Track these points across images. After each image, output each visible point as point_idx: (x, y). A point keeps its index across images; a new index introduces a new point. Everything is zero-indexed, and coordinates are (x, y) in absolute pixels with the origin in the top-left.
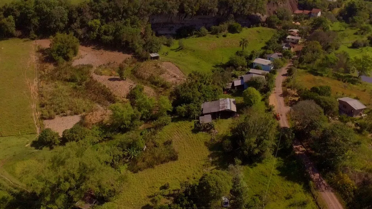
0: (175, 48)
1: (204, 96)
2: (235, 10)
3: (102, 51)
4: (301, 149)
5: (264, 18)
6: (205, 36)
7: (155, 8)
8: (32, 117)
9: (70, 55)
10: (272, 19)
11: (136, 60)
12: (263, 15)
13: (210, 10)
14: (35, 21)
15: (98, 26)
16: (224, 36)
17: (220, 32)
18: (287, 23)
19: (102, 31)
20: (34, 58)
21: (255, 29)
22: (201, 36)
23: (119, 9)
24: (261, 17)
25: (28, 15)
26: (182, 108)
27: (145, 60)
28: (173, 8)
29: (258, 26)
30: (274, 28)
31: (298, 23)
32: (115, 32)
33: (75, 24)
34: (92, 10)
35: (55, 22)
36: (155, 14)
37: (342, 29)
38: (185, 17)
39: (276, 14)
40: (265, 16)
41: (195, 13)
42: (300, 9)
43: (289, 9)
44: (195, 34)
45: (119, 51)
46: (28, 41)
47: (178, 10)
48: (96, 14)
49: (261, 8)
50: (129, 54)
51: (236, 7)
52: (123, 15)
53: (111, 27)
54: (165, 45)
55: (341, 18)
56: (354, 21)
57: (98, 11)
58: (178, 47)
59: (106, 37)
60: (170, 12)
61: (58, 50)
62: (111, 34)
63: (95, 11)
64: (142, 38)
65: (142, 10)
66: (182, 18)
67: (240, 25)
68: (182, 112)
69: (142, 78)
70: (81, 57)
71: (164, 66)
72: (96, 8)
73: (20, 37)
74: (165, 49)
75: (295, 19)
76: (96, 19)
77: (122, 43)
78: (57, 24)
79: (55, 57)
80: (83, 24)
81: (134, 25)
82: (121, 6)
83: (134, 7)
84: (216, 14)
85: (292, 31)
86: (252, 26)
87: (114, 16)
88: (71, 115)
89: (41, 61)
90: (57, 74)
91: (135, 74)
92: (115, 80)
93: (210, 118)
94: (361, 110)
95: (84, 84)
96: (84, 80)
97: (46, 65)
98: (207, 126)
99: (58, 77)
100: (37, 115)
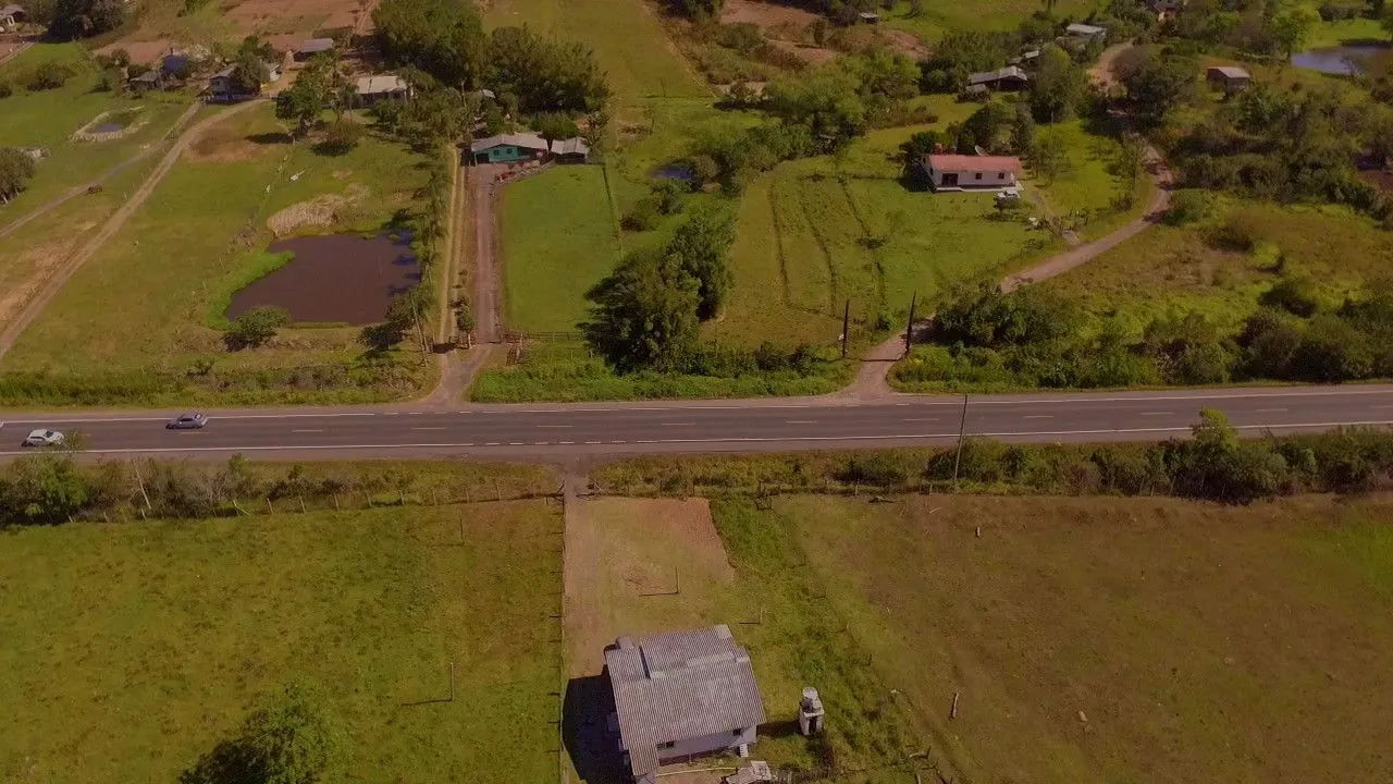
0: (902, 14)
1: (973, 63)
3: (765, 5)
4: (1121, 114)
8: (692, 82)
9: (715, 4)
11: (833, 24)
20: (647, 10)
26: (940, 74)
27: (853, 23)
45: (797, 7)
50: (816, 13)
58: (907, 11)
68: (938, 80)
69: (852, 51)
70: (732, 11)
74: (883, 11)
79: (691, 5)
88: (755, 80)
89: (662, 14)
90: (699, 34)
91: (835, 44)
92: (807, 46)
93: (983, 88)
94: (1241, 80)
95: (752, 50)
96: (751, 46)
97: (674, 20)
98: (979, 94)
99: (705, 39)
100: (701, 80)
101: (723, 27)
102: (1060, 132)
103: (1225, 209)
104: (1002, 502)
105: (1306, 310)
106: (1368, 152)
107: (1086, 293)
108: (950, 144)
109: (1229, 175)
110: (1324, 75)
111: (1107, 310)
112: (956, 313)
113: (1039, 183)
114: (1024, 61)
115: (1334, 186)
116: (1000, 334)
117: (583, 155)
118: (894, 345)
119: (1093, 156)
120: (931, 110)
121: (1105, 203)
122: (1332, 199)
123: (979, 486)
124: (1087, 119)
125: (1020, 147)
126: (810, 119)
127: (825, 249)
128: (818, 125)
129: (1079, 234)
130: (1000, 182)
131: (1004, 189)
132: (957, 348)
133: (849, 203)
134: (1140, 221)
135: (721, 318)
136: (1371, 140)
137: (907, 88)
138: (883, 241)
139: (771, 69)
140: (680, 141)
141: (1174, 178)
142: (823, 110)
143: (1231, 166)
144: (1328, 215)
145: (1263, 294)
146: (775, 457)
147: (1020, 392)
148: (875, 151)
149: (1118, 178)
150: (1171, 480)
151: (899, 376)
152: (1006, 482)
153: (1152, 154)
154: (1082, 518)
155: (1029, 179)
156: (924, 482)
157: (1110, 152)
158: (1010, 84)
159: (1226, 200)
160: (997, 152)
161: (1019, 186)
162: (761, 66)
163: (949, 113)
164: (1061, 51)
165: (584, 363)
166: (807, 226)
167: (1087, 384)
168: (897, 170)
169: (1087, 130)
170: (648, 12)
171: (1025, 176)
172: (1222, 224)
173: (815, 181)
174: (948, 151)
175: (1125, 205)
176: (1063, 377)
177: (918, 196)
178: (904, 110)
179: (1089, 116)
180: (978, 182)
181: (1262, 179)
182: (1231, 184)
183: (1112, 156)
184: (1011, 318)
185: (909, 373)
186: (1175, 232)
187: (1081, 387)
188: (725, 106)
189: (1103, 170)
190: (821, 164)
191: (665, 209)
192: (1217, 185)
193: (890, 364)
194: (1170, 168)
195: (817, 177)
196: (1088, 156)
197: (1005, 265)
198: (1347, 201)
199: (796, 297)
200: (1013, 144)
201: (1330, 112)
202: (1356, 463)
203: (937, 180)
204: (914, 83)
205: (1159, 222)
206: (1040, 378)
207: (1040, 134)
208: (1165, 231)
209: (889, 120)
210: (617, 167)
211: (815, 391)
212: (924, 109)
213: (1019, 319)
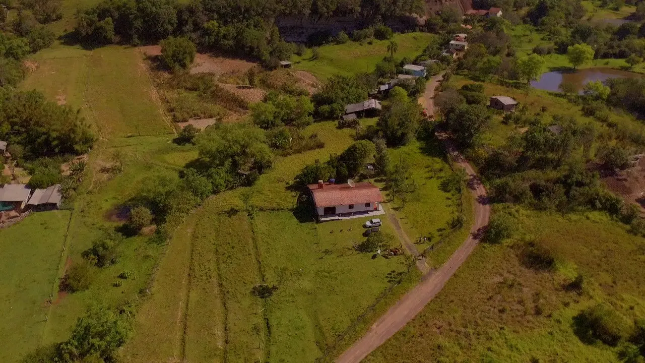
0: (308, 58)
1: (347, 98)
2: (383, 10)
3: (221, 59)
4: (444, 136)
5: (422, 20)
6: (344, 43)
7: (283, 7)
8: (163, 120)
9: (187, 62)
10: (433, 21)
11: (263, 69)
12: (421, 17)
13: (351, 10)
14: (138, 23)
15: (216, 28)
16: (370, 43)
17: (365, 38)
18: (452, 26)
19: (221, 35)
20: (143, 67)
21: (411, 35)
22: (340, 43)
23: (239, 8)
24: (419, 18)
25: (130, 16)
26: (326, 108)
27: (275, 69)
28: (304, 6)
29: (414, 31)
30: (436, 33)
31: (469, 27)
32: (237, 35)
33: (188, 27)
34: (206, 10)
35: (163, 24)
36: (283, 14)
37: (527, 34)
38: (319, 19)
39: (439, 14)
40: (424, 18)
41: (331, 13)
42: (474, 9)
43: (459, 10)
44: (332, 41)
45: (241, 59)
46: (128, 48)
47: (310, 10)
48: (212, 15)
49: (418, 7)
50: (253, 62)
51: (384, 6)
52: (244, 15)
53: (231, 30)
54: (294, 53)
55: (528, 19)
56: (543, 24)
57: (213, 11)
58: (311, 56)
59: (227, 42)
60: (300, 12)
61: (173, 56)
62: (232, 39)
63: (211, 11)
64: (268, 43)
65: (267, 9)
66: (314, 20)
67: (390, 30)
68: (325, 112)
69: (274, 88)
70: (199, 65)
71: (297, 75)
72: (211, 7)
73: (120, 43)
74: (295, 58)
75: (466, 22)
76: (212, 20)
77: (246, 49)
78: (165, 26)
79: (170, 63)
80: (197, 27)
81: (258, 28)
82: (242, 4)
83: (257, 5)
84: (358, 15)
85: (458, 36)
86: (406, 31)
87: (233, 17)
88: (205, 118)
90: (175, 82)
91: (264, 83)
92: (244, 88)
93: (354, 116)
94: (511, 106)
95: (208, 92)
96: (208, 89)
97: (160, 73)
98: (352, 122)
99: (178, 86)
100: (168, 119)
102: (406, 153)
103: (527, 221)
105: (611, 338)
107: (441, 340)
108: (330, 177)
110: (552, 94)
113: (394, 206)
114: (379, 92)
115: (595, 199)
117: (55, 204)
119: (431, 174)
120: (321, 137)
121: (443, 224)
122: (594, 208)
124: (422, 142)
125: (379, 171)
126: (228, 162)
127: (225, 305)
128: (235, 166)
129: (428, 259)
130: (368, 209)
131: (370, 214)
133: (253, 239)
134: (470, 239)
137: (306, 119)
138: (274, 289)
139: (217, 108)
141: (487, 193)
142: (238, 155)
143: (524, 182)
144: (594, 221)
145: (574, 319)
148: (279, 181)
149: (449, 195)
153: (468, 169)
155: (388, 201)
157: (441, 170)
158: (371, 113)
159: (525, 212)
161: (381, 211)
162: (211, 105)
163: (332, 140)
166: (215, 274)
168: (292, 200)
169: (424, 151)
171: (385, 199)
172: (527, 238)
173: (230, 216)
174: (329, 184)
175: (457, 225)
177: (307, 225)
178: (302, 138)
179: (423, 139)
180: (351, 210)
182: (526, 198)
183: (443, 174)
186: (497, 249)
188: (181, 140)
189: (438, 187)
190: (235, 198)
191: (100, 264)
192: (517, 199)
194: (482, 182)
195: (233, 212)
196: (427, 175)
197: (373, 308)
203: (321, 212)
204: (310, 114)
205: (484, 240)
208: (490, 250)
209: (291, 148)
210: (83, 211)
212: (316, 136)
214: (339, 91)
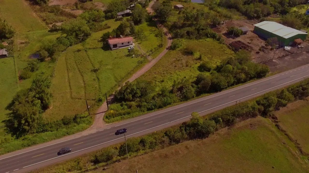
1: (118, 10)
4: (156, 20)
8: (42, 24)
9: (46, 1)
11: (81, 2)
26: (109, 14)
27: (86, 2)
69: (87, 9)
70: (52, 2)
71: (96, 4)
79: (39, 1)
88: (60, 22)
89: (31, 4)
90: (43, 9)
91: (82, 8)
92: (74, 10)
93: (121, 17)
94: (181, 8)
95: (59, 13)
96: (58, 11)
97: (35, 6)
99: (44, 11)
100: (44, 24)
101: (50, 7)
102: (142, 26)
103: (185, 43)
104: (143, 158)
105: (209, 70)
106: (212, 23)
107: (155, 76)
108: (114, 35)
109: (184, 34)
110: (199, 4)
111: (161, 80)
112: (120, 93)
113: (138, 43)
114: (131, 7)
115: (208, 34)
116: (134, 96)
117: (6, 55)
118: (104, 106)
119: (151, 32)
120: (109, 25)
121: (156, 46)
122: (208, 37)
123: (135, 154)
124: (148, 22)
125: (132, 33)
126: (74, 34)
127: (82, 75)
128: (77, 35)
129: (151, 57)
130: (129, 44)
131: (130, 46)
132: (122, 104)
133: (88, 57)
134: (165, 50)
135: (51, 108)
136: (212, 20)
137: (102, 19)
138: (99, 69)
139: (64, 18)
140: (39, 45)
141: (172, 36)
142: (78, 31)
143: (184, 31)
144: (208, 41)
145: (198, 67)
146: (71, 160)
147: (143, 114)
148: (95, 40)
149: (158, 38)
150: (188, 136)
151: (107, 117)
152: (143, 150)
153: (165, 30)
154: (166, 156)
155: (136, 42)
156: (119, 158)
158: (128, 15)
159: (185, 40)
160: (127, 36)
161: (134, 44)
162: (61, 17)
163: (114, 25)
164: (139, 4)
165: (4, 138)
166: (76, 68)
167: (160, 107)
168: (101, 45)
169: (149, 25)
170: (26, 4)
171: (135, 41)
172: (185, 47)
173: (78, 52)
174: (114, 38)
175: (161, 46)
176: (153, 107)
177: (108, 52)
178: (101, 26)
179: (148, 21)
180: (123, 45)
181: (192, 34)
182: (185, 36)
183: (156, 32)
184: (136, 92)
185: (110, 116)
186: (174, 51)
187: (159, 108)
188: (52, 31)
189: (154, 36)
190: (79, 46)
191: (32, 70)
192: (182, 37)
193: (104, 113)
194: (170, 33)
195: (79, 51)
196: (150, 33)
197: (133, 70)
198: (211, 37)
199: (74, 94)
200: (130, 32)
201: (202, 15)
202: (231, 118)
203: (112, 47)
204: (103, 17)
205: (170, 49)
206: (147, 108)
207: (137, 28)
208: (172, 52)
209: (98, 29)
210: (18, 57)
211: (82, 130)
212: (107, 24)
213: (138, 91)
214: (114, 7)
